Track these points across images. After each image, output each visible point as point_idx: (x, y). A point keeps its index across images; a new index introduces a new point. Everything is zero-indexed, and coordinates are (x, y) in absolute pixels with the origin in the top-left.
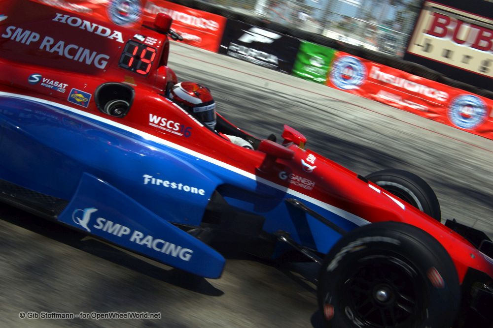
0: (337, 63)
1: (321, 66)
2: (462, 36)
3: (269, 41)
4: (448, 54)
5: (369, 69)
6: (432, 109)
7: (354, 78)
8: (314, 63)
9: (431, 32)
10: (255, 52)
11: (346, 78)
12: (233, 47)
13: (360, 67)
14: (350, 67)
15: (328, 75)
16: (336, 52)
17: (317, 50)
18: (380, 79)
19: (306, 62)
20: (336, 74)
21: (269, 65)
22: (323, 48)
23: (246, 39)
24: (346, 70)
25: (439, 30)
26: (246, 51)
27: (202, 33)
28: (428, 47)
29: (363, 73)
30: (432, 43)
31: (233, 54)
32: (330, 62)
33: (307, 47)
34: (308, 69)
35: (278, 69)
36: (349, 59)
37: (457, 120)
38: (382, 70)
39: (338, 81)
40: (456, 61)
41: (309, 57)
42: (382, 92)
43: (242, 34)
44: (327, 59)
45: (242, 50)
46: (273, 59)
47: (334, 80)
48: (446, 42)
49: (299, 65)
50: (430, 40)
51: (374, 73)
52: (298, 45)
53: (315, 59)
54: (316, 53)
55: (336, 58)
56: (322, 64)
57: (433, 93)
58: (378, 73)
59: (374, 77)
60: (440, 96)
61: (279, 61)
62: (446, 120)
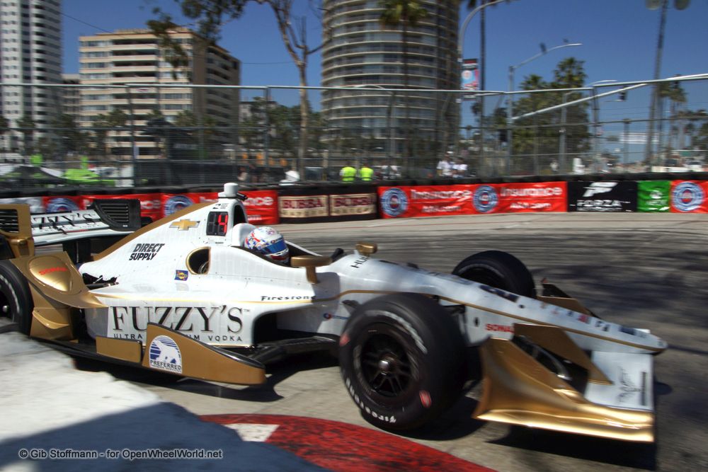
0: (674, 191)
3: (608, 190)
7: (694, 200)
8: (654, 197)
11: (686, 201)
12: (580, 203)
13: (695, 189)
14: (687, 192)
15: (670, 203)
17: (653, 185)
19: (646, 198)
21: (615, 210)
22: (658, 182)
23: (589, 194)
27: (551, 199)
29: (701, 193)
31: (581, 209)
32: (668, 192)
33: (643, 185)
34: (651, 203)
35: (623, 211)
36: (684, 185)
39: (681, 206)
41: (648, 193)
44: (664, 191)
46: (616, 203)
47: (677, 206)
53: (655, 194)
54: (653, 188)
55: (673, 187)
56: (660, 196)
61: (621, 204)
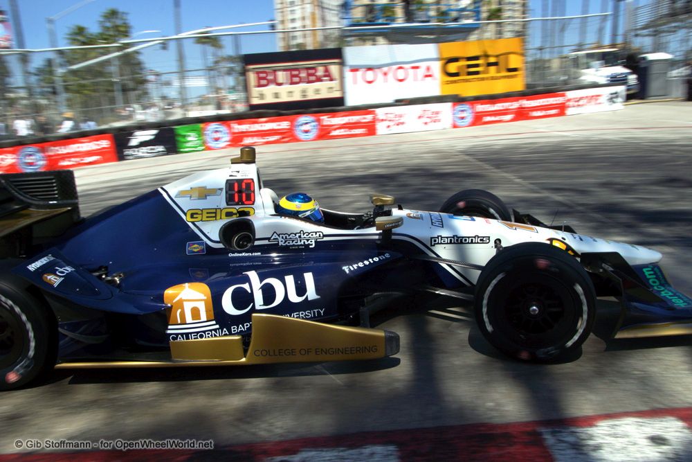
0: (205, 132)
1: (196, 139)
2: (280, 80)
3: (152, 137)
4: (276, 95)
5: (229, 127)
6: (284, 136)
7: (222, 138)
8: (189, 139)
9: (260, 86)
10: (144, 149)
11: (217, 140)
12: (127, 152)
13: (223, 128)
14: (217, 132)
15: (204, 143)
16: (201, 125)
17: (188, 129)
18: (240, 131)
19: (182, 140)
20: (209, 140)
22: (192, 126)
24: (215, 134)
25: (264, 82)
26: (138, 151)
27: (101, 152)
28: (262, 96)
29: (228, 131)
30: (264, 93)
32: (201, 133)
33: (181, 130)
34: (188, 145)
35: (167, 154)
36: (213, 126)
37: (302, 136)
38: (240, 124)
39: (213, 144)
40: (284, 98)
41: (184, 136)
42: (245, 138)
43: (128, 140)
44: (198, 132)
45: (134, 151)
46: (161, 148)
47: (210, 145)
48: (272, 88)
49: (179, 145)
50: (262, 91)
51: (233, 128)
52: (172, 131)
53: (189, 136)
54: (188, 132)
55: (203, 129)
57: (279, 125)
58: (238, 127)
59: (236, 131)
60: (284, 125)
61: (166, 148)
62: (295, 139)
